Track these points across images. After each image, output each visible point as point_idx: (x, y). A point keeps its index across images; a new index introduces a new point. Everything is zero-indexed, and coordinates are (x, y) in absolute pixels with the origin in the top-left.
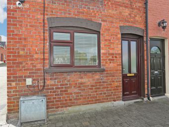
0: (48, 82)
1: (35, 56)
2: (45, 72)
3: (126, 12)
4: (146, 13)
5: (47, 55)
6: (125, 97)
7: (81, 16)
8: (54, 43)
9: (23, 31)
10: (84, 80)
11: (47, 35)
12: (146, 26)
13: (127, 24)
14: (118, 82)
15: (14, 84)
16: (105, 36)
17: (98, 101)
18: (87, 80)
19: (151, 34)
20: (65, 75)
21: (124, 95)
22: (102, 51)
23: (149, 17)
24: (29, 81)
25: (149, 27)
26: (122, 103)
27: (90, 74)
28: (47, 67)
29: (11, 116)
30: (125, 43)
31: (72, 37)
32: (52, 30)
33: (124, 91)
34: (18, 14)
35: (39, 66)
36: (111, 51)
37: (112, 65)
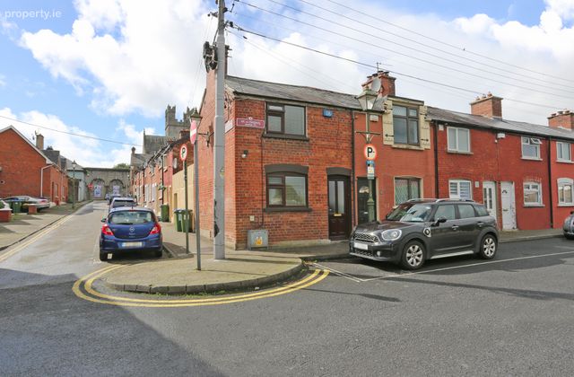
0: (266, 220)
1: (256, 198)
2: (264, 210)
3: (332, 154)
4: (353, 152)
5: (265, 197)
6: (331, 236)
7: (291, 162)
8: (269, 186)
9: (246, 178)
10: (294, 219)
11: (264, 180)
12: (353, 167)
13: (333, 166)
14: (324, 221)
15: (241, 220)
16: (312, 178)
17: (306, 238)
18: (297, 218)
19: (358, 173)
20: (279, 214)
21: (330, 235)
22: (309, 193)
23: (356, 156)
24: (252, 218)
25: (356, 167)
26: (329, 241)
27: (299, 214)
28: (265, 207)
29: (239, 245)
30: (332, 183)
31: (284, 181)
32: (268, 175)
33: (330, 230)
34: (243, 164)
35: (259, 206)
36: (318, 193)
37: (318, 205)
